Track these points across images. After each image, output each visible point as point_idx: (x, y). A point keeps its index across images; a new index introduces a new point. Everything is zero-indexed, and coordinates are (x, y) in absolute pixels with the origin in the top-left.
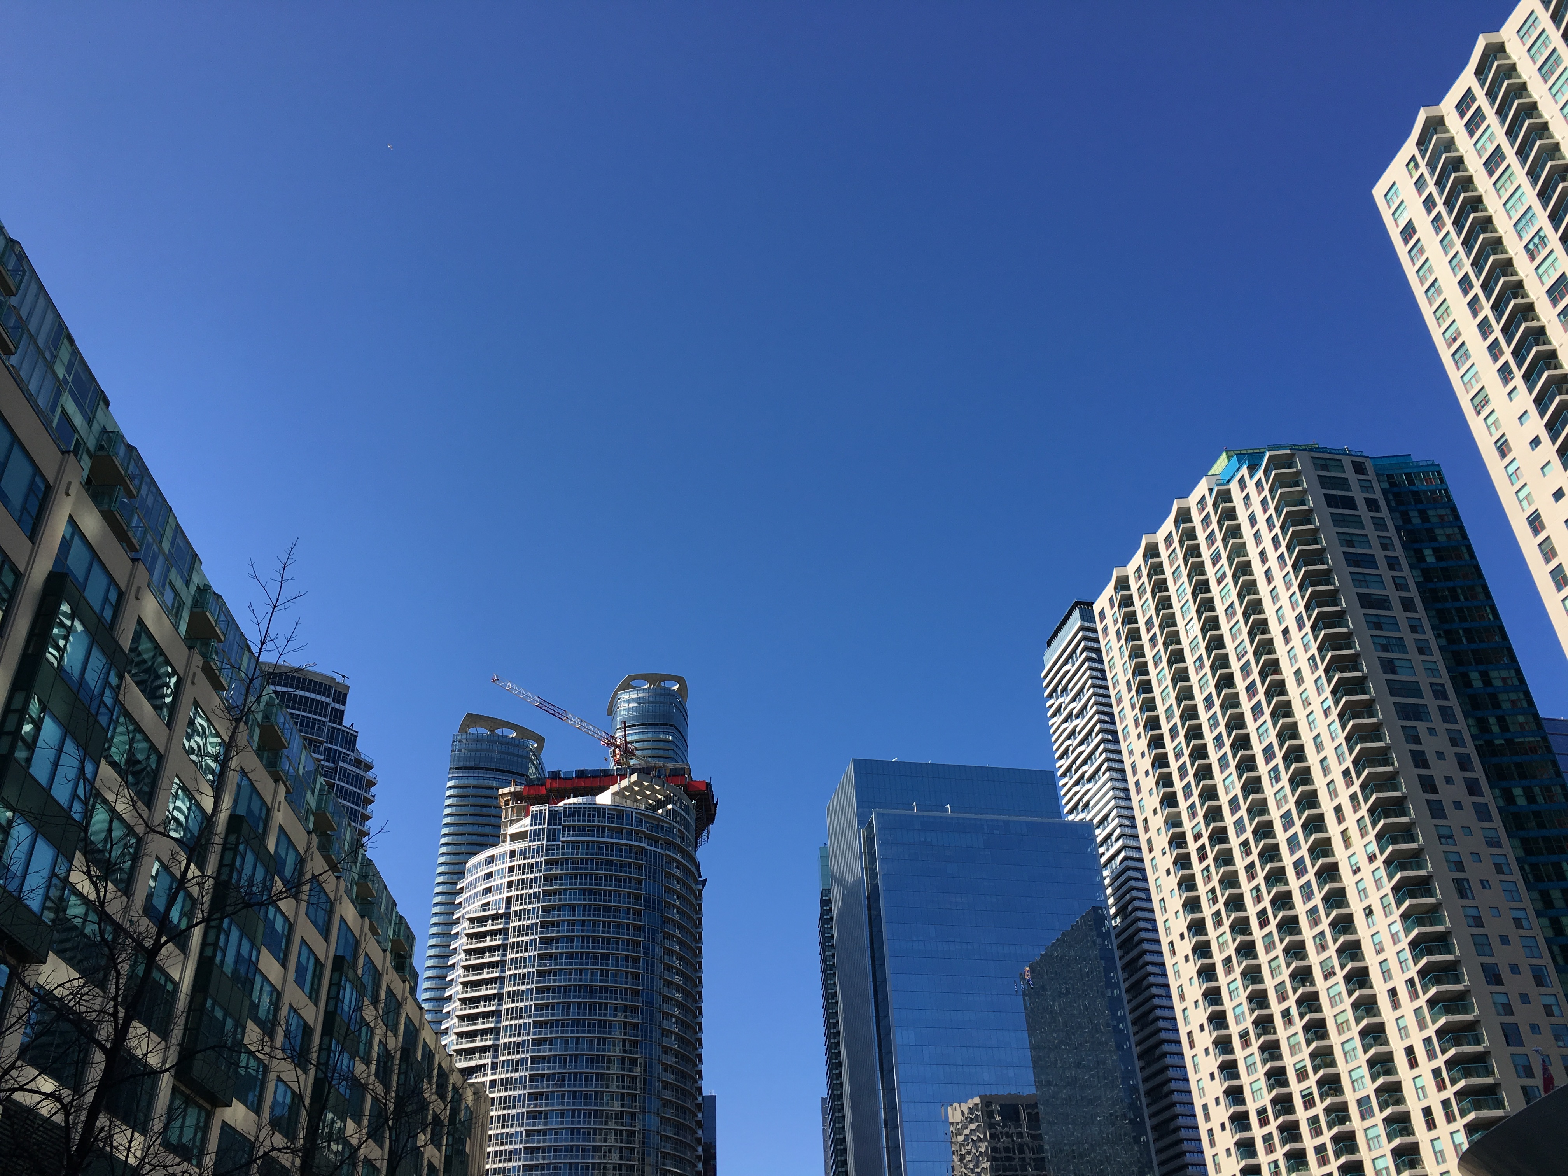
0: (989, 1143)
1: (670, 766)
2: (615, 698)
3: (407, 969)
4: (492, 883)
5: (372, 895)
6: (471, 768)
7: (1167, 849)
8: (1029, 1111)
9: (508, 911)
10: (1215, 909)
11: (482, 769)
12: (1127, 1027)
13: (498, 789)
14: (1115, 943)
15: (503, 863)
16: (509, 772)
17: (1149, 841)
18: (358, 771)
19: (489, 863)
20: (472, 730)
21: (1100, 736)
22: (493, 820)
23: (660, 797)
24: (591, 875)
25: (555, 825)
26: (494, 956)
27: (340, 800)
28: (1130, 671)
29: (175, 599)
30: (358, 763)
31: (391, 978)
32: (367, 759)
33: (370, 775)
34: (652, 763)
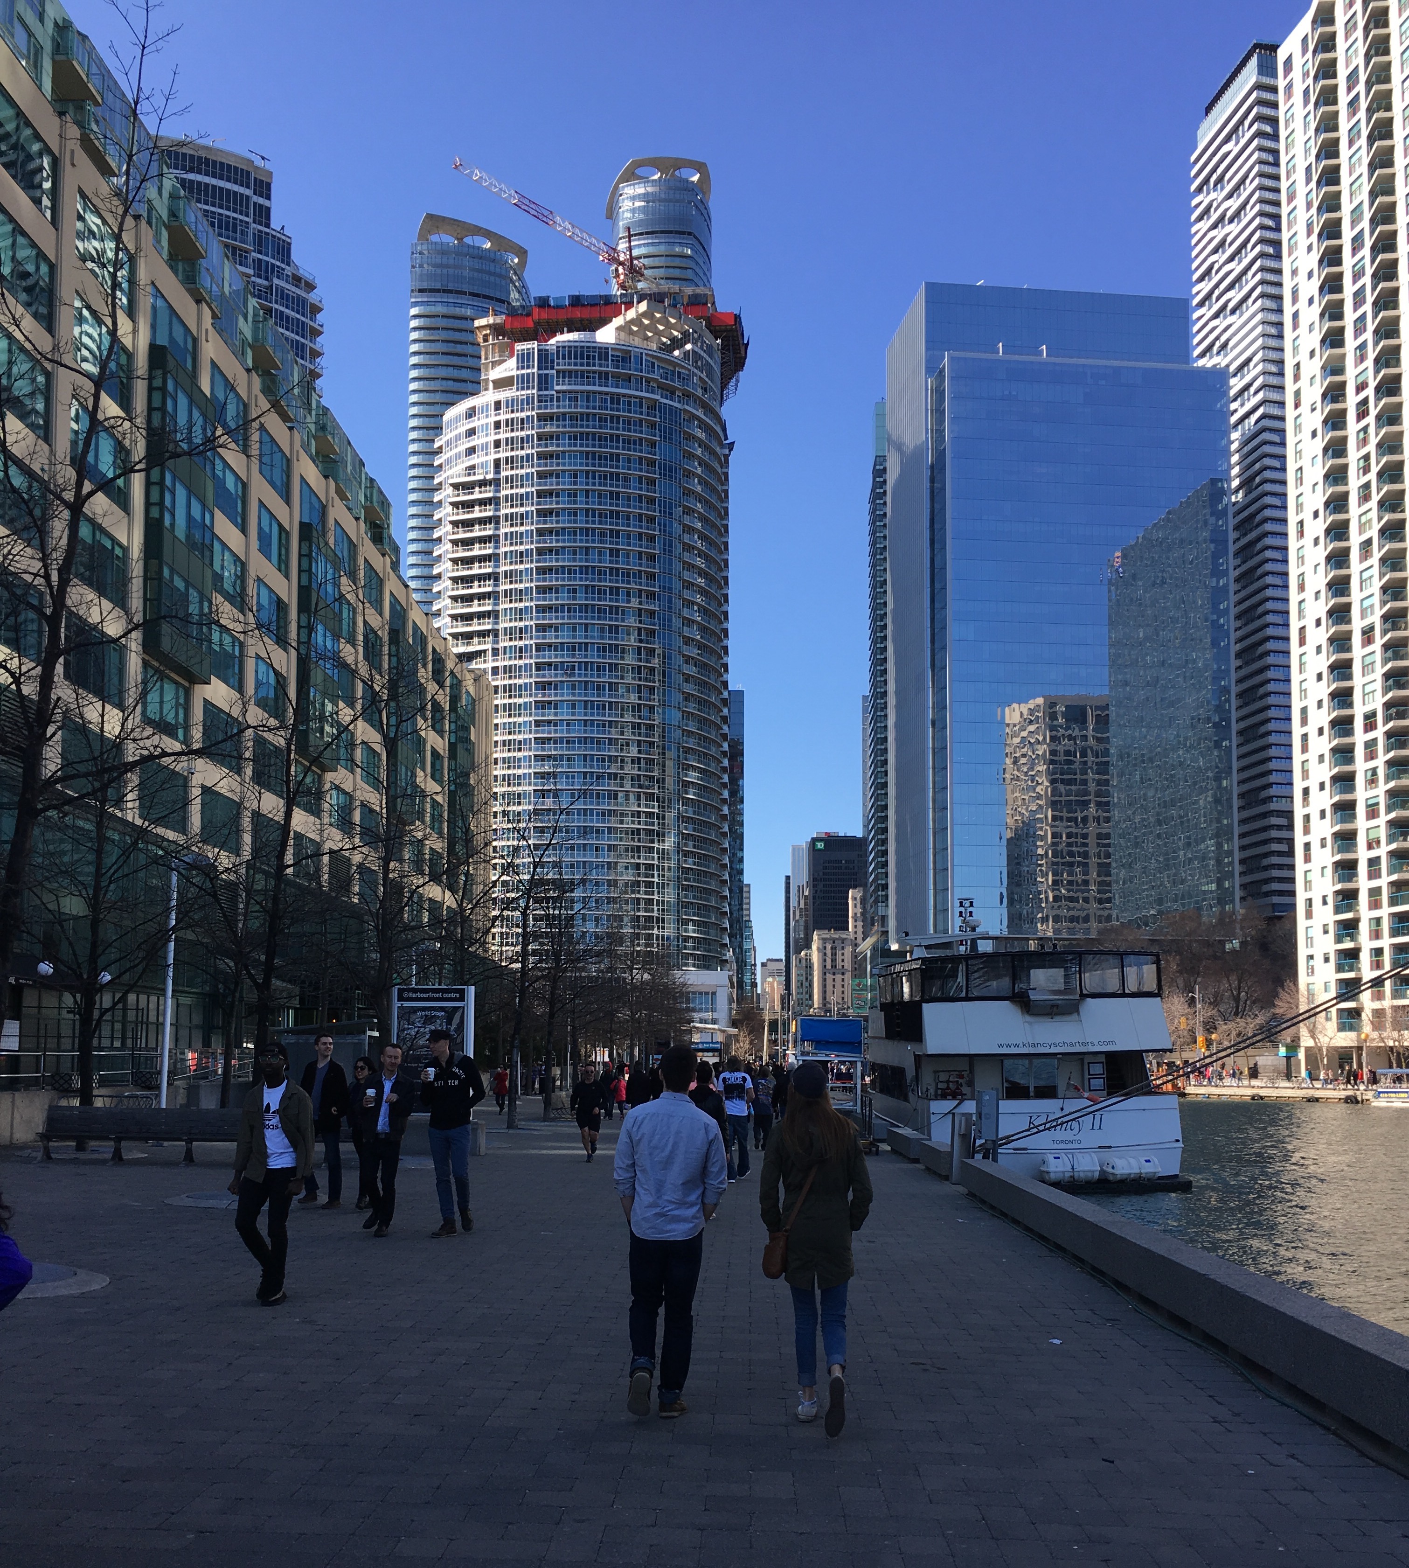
0: (1048, 745)
1: (689, 290)
2: (615, 194)
3: (386, 541)
4: (475, 441)
5: (335, 453)
6: (438, 291)
7: (1319, 405)
8: (1099, 712)
9: (497, 476)
10: (1364, 480)
11: (450, 292)
12: (1228, 621)
13: (473, 320)
14: (1232, 522)
15: (487, 416)
16: (485, 297)
17: (1297, 393)
18: (298, 291)
19: (471, 416)
20: (434, 238)
21: (1258, 248)
22: (471, 362)
23: (676, 333)
24: (594, 434)
25: (546, 368)
26: (485, 529)
27: (281, 330)
28: (1314, 152)
29: (29, 42)
30: (297, 280)
31: (368, 551)
32: (307, 275)
33: (313, 297)
34: (665, 286)
